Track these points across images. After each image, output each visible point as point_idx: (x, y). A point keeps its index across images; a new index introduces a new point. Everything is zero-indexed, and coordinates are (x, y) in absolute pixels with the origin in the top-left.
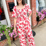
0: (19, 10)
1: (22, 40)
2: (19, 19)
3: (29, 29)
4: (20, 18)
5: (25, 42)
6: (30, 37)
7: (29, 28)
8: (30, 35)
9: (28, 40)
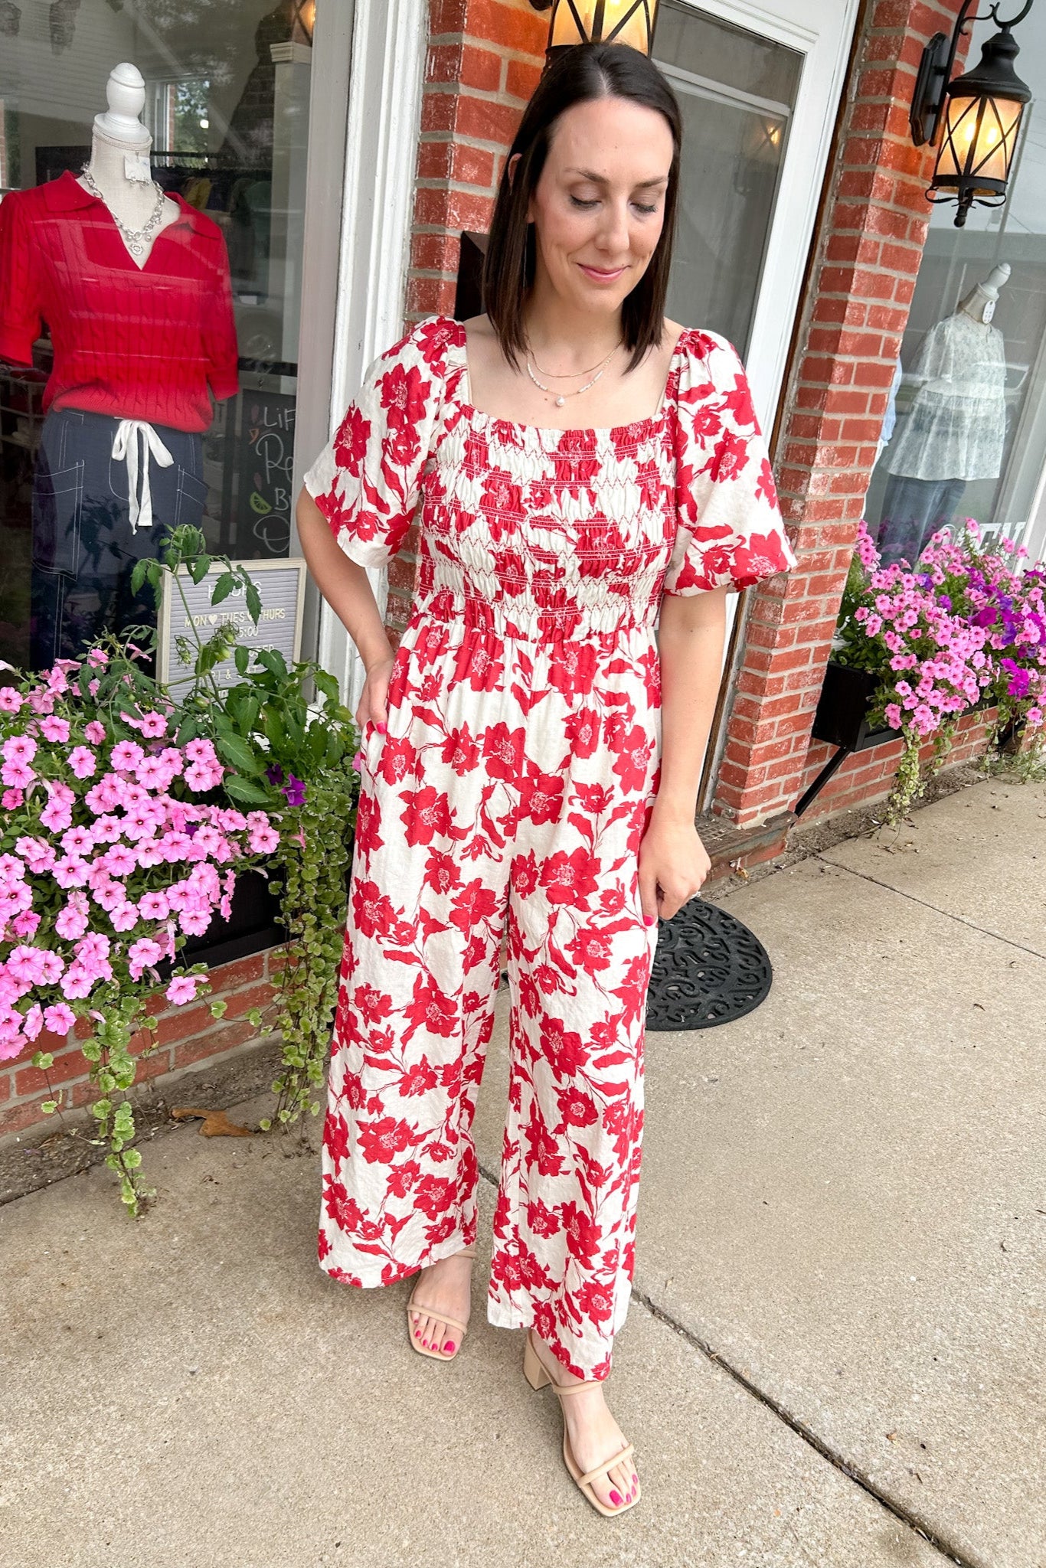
0: (505, 432)
1: (396, 1107)
2: (457, 630)
3: (613, 900)
4: (477, 611)
5: (438, 1152)
6: (589, 1077)
7: (605, 881)
8: (604, 1032)
9: (516, 1123)
